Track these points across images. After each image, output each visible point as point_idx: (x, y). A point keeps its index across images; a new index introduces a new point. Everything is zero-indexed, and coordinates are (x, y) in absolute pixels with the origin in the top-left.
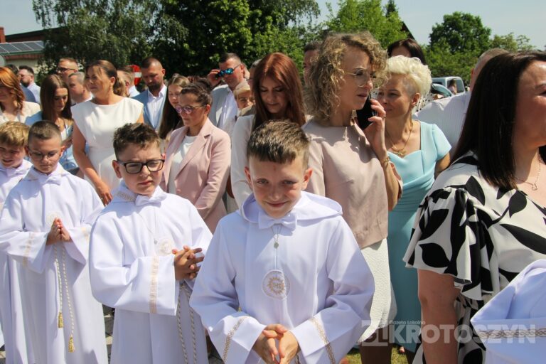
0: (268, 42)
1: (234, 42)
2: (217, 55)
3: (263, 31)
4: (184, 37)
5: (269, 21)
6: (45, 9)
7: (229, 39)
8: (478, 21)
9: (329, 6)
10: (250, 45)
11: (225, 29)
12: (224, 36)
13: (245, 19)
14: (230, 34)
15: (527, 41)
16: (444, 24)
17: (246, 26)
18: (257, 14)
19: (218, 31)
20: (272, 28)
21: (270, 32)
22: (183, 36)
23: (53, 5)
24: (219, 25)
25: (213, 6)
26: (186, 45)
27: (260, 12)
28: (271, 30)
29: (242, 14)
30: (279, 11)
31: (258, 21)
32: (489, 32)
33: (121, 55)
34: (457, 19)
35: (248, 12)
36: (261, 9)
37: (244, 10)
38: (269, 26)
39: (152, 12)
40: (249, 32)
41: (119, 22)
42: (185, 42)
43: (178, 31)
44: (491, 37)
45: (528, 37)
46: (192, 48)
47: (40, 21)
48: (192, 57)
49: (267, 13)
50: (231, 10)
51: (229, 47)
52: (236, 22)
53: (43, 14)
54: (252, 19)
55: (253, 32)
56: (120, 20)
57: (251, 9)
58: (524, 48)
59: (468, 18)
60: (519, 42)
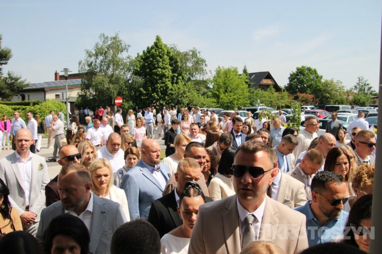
0: (179, 89)
1: (163, 89)
2: (155, 94)
3: (177, 83)
5: (180, 79)
7: (161, 87)
8: (315, 71)
9: (210, 71)
10: (170, 90)
11: (160, 82)
12: (159, 85)
13: (169, 78)
15: (341, 83)
16: (296, 72)
17: (169, 81)
19: (156, 83)
20: (181, 81)
21: (180, 83)
24: (157, 80)
25: (154, 72)
26: (142, 89)
27: (176, 75)
29: (168, 75)
31: (175, 78)
32: (321, 77)
33: (113, 93)
34: (303, 70)
35: (171, 75)
36: (178, 73)
39: (129, 71)
40: (170, 84)
41: (113, 79)
42: (142, 87)
44: (323, 81)
46: (144, 90)
48: (144, 94)
49: (180, 75)
50: (162, 74)
51: (161, 90)
52: (164, 79)
54: (173, 78)
55: (172, 83)
56: (114, 77)
57: (172, 73)
58: (340, 88)
59: (309, 69)
60: (337, 84)
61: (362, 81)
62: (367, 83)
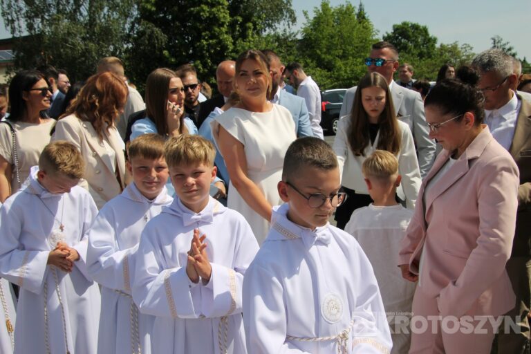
1: (215, 49)
3: (244, 38)
4: (163, 44)
5: (250, 28)
6: (15, 15)
7: (209, 45)
8: (425, 30)
10: (231, 52)
11: (206, 35)
12: (205, 43)
13: (225, 26)
14: (211, 41)
15: (471, 49)
16: (393, 33)
17: (227, 33)
18: (238, 21)
19: (199, 38)
20: (253, 34)
21: (251, 39)
22: (162, 42)
23: (24, 11)
24: (199, 31)
25: (192, 12)
26: (166, 52)
27: (240, 19)
28: (252, 37)
29: (222, 20)
30: (259, 17)
31: (238, 28)
32: (435, 40)
34: (406, 29)
35: (229, 19)
36: (242, 16)
37: (224, 16)
38: (250, 32)
40: (231, 39)
42: (165, 49)
43: (157, 38)
44: (437, 45)
45: (471, 46)
46: (173, 55)
47: (9, 28)
48: (172, 64)
49: (247, 19)
50: (212, 16)
51: (210, 53)
52: (216, 29)
53: (13, 21)
54: (232, 25)
55: (234, 38)
56: (98, 27)
57: (231, 15)
58: (468, 56)
59: (416, 27)
60: (463, 50)
61: (499, 45)
62: (507, 47)
